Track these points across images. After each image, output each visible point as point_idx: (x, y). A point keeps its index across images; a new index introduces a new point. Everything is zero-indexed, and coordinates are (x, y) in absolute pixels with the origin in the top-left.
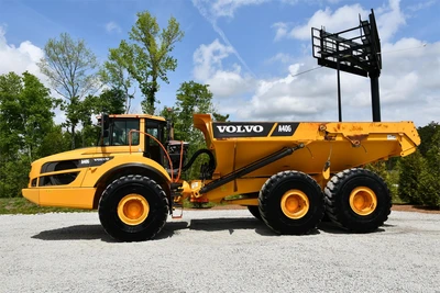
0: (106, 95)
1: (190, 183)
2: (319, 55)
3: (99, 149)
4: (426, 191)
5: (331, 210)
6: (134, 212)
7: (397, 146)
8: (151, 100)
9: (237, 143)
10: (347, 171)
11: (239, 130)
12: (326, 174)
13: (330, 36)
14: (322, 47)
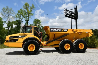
0: (17, 21)
1: (43, 42)
2: (65, 14)
3: (23, 33)
4: (90, 44)
5: (75, 48)
6: (31, 48)
7: (88, 34)
8: (27, 22)
9: (55, 33)
10: (78, 40)
11: (56, 30)
12: (74, 40)
13: (68, 10)
14: (66, 13)
